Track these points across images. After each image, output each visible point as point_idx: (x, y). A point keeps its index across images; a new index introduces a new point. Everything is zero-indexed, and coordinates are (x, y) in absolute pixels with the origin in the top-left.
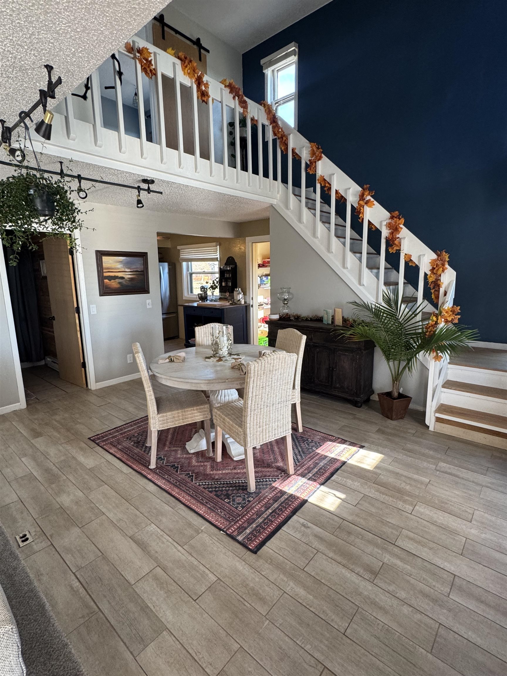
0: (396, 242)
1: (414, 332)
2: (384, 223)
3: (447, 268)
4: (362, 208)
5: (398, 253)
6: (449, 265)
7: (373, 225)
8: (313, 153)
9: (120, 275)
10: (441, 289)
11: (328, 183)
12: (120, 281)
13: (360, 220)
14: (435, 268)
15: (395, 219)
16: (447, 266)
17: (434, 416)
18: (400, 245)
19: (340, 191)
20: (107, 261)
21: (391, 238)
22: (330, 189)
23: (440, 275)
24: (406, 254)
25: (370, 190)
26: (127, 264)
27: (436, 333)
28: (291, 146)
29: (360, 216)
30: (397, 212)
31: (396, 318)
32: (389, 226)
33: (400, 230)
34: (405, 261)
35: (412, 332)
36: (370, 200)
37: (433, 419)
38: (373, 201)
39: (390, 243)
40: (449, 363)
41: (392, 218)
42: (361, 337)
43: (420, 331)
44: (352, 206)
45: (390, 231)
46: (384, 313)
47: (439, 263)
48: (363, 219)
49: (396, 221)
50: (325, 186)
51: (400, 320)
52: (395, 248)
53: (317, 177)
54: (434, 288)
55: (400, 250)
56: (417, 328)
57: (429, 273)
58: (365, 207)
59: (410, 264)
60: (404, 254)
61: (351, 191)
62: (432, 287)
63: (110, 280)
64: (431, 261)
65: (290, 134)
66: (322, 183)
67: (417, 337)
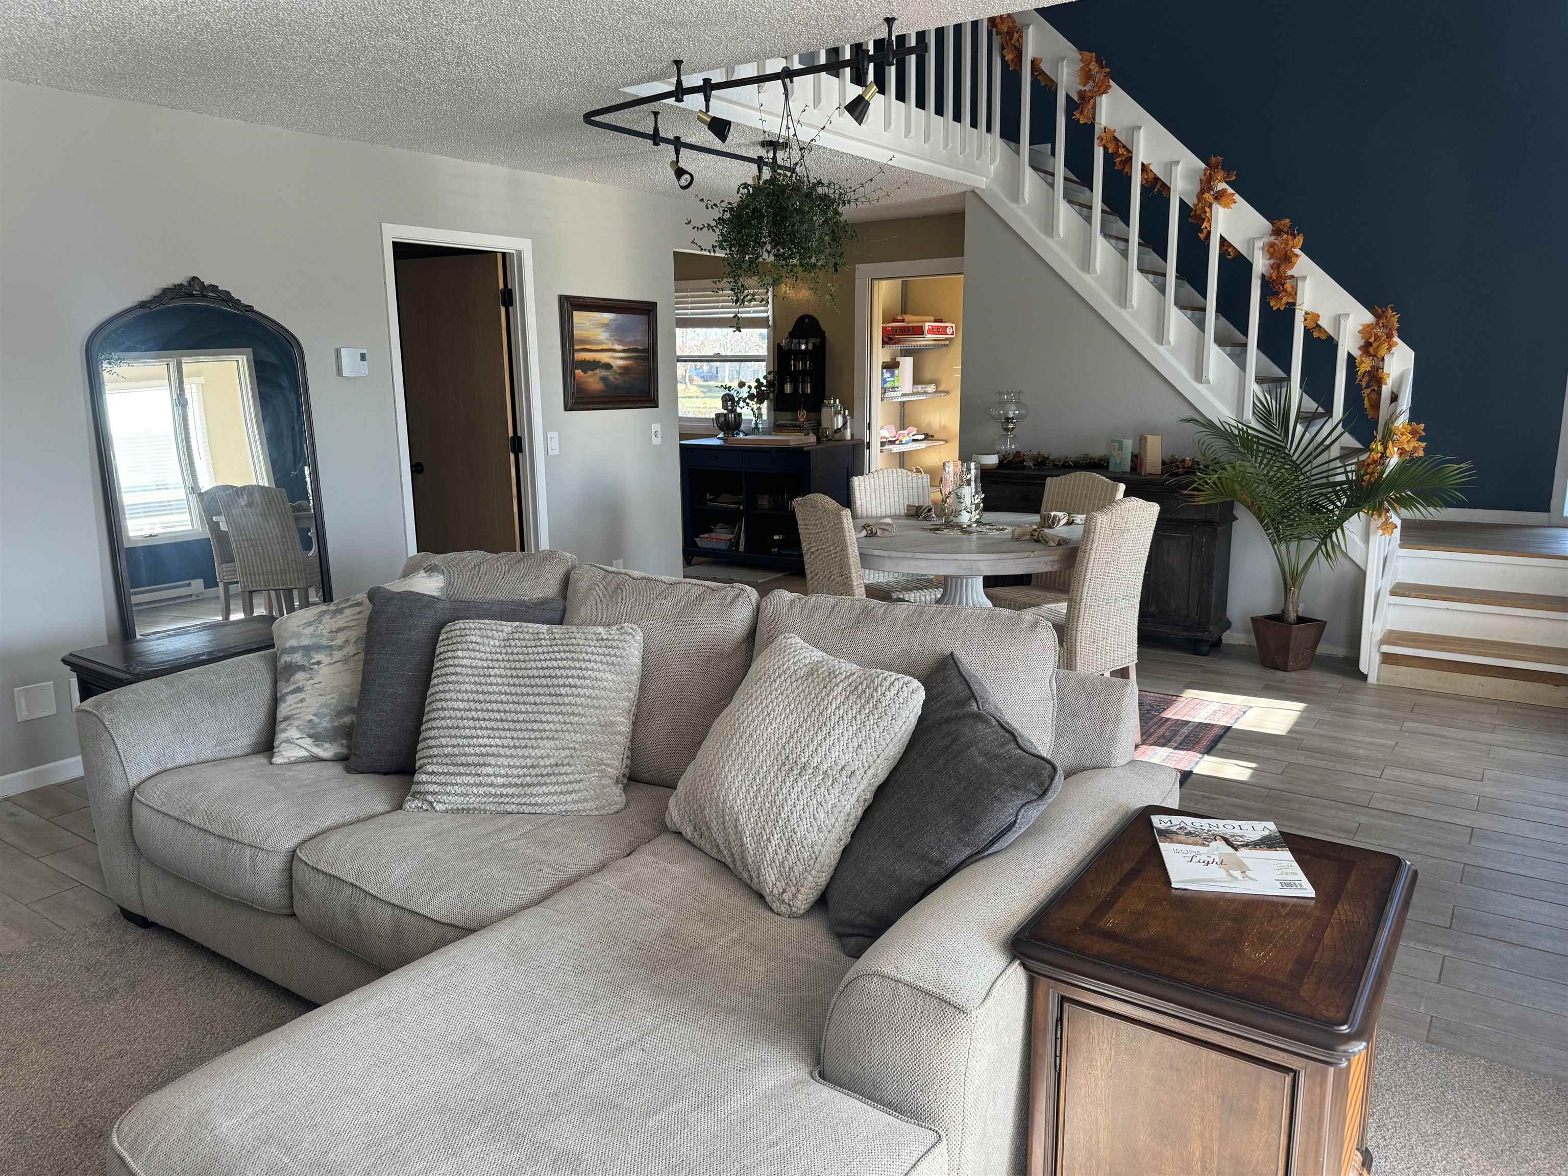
0: (1288, 286)
1: (1324, 481)
2: (1259, 244)
3: (1396, 344)
4: (1207, 209)
5: (1291, 309)
6: (1399, 337)
7: (1231, 245)
8: (1087, 76)
9: (604, 357)
10: (1384, 387)
11: (1124, 147)
12: (604, 373)
13: (1202, 236)
14: (1371, 344)
15: (1285, 236)
16: (1396, 339)
17: (1379, 650)
18: (1296, 294)
19: (1152, 167)
20: (584, 322)
21: (1274, 278)
22: (1129, 160)
23: (1383, 359)
24: (1306, 313)
25: (1227, 168)
26: (618, 332)
27: (1384, 476)
28: (1030, 53)
29: (1203, 227)
30: (1287, 220)
31: (1285, 453)
32: (1271, 250)
33: (1293, 259)
34: (1305, 327)
35: (1318, 482)
36: (1224, 191)
37: (1377, 658)
38: (1233, 194)
39: (1271, 287)
40: (1401, 546)
41: (1277, 232)
42: (1214, 494)
43: (1342, 478)
44: (1182, 202)
45: (1272, 261)
46: (1259, 444)
47: (1380, 331)
48: (1209, 233)
49: (1287, 240)
50: (1116, 154)
51: (1295, 458)
52: (1284, 300)
53: (1098, 132)
54: (1367, 387)
55: (1294, 304)
56: (1331, 473)
57: (1356, 353)
58: (1215, 206)
59: (1316, 335)
60: (1304, 313)
61: (1179, 170)
62: (1364, 384)
63: (585, 372)
64: (1361, 328)
65: (1029, 25)
66: (1109, 145)
67: (1336, 492)
